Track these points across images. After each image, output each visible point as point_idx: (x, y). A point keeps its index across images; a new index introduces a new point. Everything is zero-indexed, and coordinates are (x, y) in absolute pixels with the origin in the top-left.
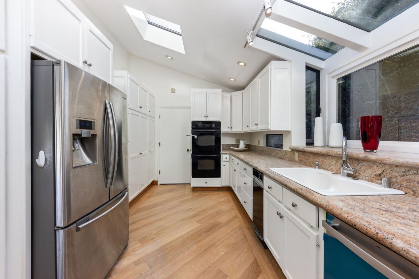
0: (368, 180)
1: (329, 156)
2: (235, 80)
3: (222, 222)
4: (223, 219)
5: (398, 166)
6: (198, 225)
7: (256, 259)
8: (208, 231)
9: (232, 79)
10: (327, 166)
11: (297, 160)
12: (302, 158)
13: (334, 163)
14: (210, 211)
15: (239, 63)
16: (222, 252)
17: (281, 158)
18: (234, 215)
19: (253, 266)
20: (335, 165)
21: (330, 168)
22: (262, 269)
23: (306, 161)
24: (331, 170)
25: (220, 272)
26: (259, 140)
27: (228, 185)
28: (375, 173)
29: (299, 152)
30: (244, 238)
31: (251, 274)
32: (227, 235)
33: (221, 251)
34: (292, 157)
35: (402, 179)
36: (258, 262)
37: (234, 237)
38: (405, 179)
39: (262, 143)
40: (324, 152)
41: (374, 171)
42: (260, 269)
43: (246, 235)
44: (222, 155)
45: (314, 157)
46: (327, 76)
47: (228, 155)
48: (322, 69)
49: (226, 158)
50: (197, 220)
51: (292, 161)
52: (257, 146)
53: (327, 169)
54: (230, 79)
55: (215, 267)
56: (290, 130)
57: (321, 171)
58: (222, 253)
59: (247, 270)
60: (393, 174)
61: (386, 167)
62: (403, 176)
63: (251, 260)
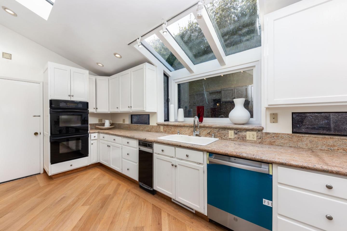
0: (204, 136)
1: (185, 126)
2: (103, 66)
3: (110, 194)
4: (109, 191)
5: (216, 128)
6: (87, 208)
7: (153, 204)
8: (102, 207)
9: (99, 64)
10: (183, 132)
11: (162, 131)
12: (166, 129)
13: (187, 130)
14: (90, 190)
15: (115, 54)
16: (128, 214)
17: (149, 131)
18: (117, 184)
19: (154, 209)
20: (188, 131)
21: (185, 133)
22: (160, 208)
23: (169, 131)
24: (186, 134)
25: (136, 228)
26: (124, 119)
27: (96, 161)
28: (207, 132)
29: (164, 126)
30: (136, 196)
31: (156, 215)
32: (122, 201)
33: (126, 215)
34: (158, 130)
35: (217, 133)
36: (155, 205)
37: (128, 199)
38: (219, 133)
39: (128, 121)
40: (182, 125)
41: (207, 131)
42: (159, 208)
43: (136, 193)
44: (89, 134)
45: (175, 128)
46: (173, 81)
47: (97, 134)
48: (170, 76)
49: (95, 137)
50: (82, 204)
51: (158, 132)
52: (122, 124)
53: (183, 134)
54: (98, 64)
55: (130, 228)
56: (156, 112)
57: (181, 135)
58: (128, 216)
59: (152, 214)
60: (214, 132)
61: (211, 129)
62: (218, 132)
63: (150, 207)
